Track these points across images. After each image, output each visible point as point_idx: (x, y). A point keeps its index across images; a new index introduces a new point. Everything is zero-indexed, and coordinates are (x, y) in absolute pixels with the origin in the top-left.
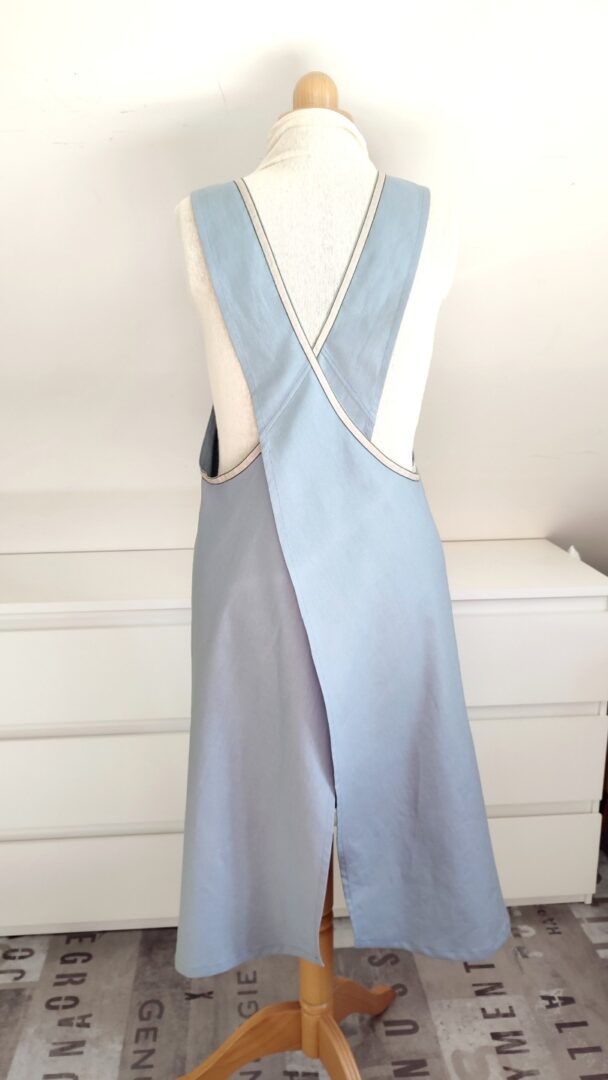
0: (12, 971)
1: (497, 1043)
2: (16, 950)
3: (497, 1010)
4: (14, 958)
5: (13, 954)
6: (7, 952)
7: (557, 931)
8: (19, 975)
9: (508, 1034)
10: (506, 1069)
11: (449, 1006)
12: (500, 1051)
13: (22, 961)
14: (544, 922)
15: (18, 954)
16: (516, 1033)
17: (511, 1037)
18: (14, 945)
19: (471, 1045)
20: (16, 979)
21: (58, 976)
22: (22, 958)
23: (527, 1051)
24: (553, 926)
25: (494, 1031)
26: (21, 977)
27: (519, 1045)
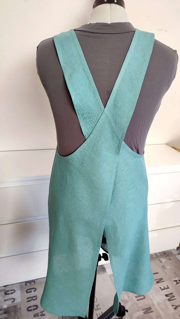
0: (10, 299)
1: (168, 298)
2: (8, 291)
3: (164, 287)
4: (9, 294)
6: (6, 292)
7: (170, 259)
8: (13, 300)
9: (169, 294)
10: (173, 306)
12: (169, 300)
13: (12, 295)
14: (166, 257)
15: (10, 292)
16: (171, 294)
17: (170, 295)
18: (7, 289)
19: (161, 300)
20: (13, 302)
21: (27, 298)
22: (12, 293)
23: (176, 299)
24: (169, 258)
25: (165, 294)
26: (14, 301)
27: (173, 297)
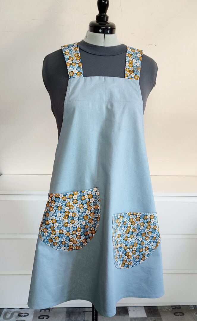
2: (23, 313)
5: (22, 315)
6: (20, 314)
13: (25, 317)
18: (22, 311)
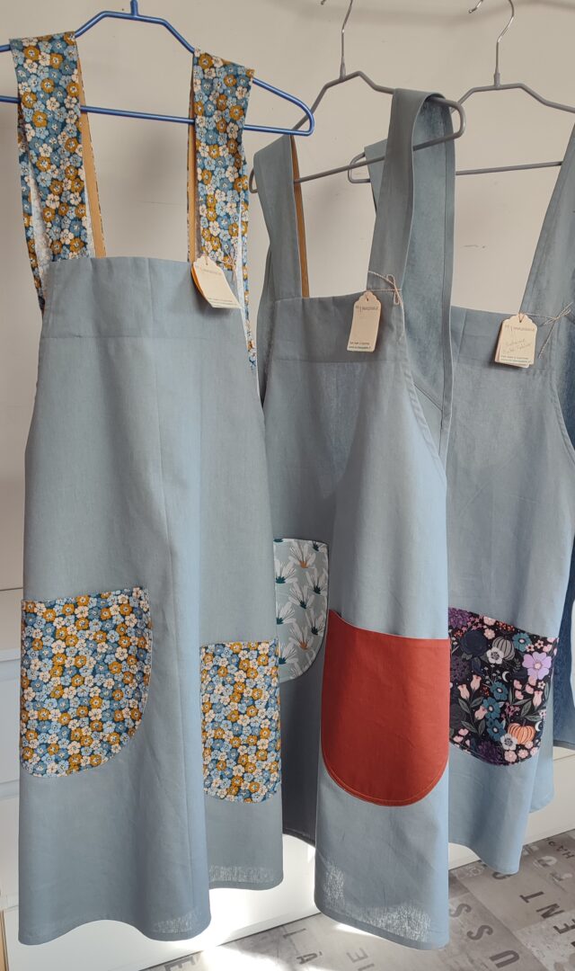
3: (565, 925)
7: (571, 854)
11: (530, 932)
14: (558, 850)
19: (563, 956)
24: (566, 852)
25: (572, 942)
